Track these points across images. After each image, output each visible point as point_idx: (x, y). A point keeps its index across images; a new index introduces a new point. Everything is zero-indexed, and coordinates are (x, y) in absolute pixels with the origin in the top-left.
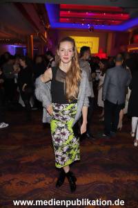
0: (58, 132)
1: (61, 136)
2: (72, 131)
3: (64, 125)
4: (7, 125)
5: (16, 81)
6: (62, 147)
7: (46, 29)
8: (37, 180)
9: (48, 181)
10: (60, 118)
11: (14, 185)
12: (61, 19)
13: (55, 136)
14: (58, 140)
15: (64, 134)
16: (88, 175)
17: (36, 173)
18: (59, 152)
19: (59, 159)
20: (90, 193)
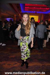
0: (23, 47)
1: (24, 48)
2: (28, 46)
3: (25, 44)
4: (5, 45)
5: (9, 30)
6: (24, 52)
7: (20, 13)
8: (14, 64)
9: (18, 64)
10: (24, 42)
11: (6, 65)
12: (25, 10)
13: (22, 48)
14: (23, 49)
15: (25, 47)
16: (33, 63)
17: (14, 61)
18: (23, 54)
19: (23, 56)
20: (33, 69)
